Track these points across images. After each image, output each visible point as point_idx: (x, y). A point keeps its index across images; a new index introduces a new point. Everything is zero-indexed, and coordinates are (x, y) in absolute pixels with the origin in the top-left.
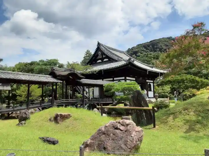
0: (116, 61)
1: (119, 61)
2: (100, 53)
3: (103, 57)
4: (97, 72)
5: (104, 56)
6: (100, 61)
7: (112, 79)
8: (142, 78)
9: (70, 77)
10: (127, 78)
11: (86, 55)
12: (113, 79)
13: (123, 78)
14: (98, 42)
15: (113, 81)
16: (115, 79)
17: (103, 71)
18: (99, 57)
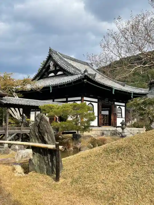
1: (75, 75)
2: (51, 64)
3: (57, 69)
4: (41, 88)
6: (52, 74)
7: (65, 100)
8: (108, 99)
12: (67, 99)
13: (80, 98)
14: (50, 48)
15: (67, 101)
16: (69, 99)
17: (52, 87)
18: (52, 68)
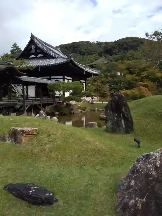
0: (53, 58)
1: (56, 58)
2: (33, 47)
4: (34, 68)
5: (38, 51)
6: (33, 56)
9: (7, 73)
10: (66, 77)
11: (12, 48)
12: (50, 77)
13: (62, 77)
14: (31, 33)
15: (50, 79)
16: (52, 77)
17: (40, 67)
18: (33, 51)
